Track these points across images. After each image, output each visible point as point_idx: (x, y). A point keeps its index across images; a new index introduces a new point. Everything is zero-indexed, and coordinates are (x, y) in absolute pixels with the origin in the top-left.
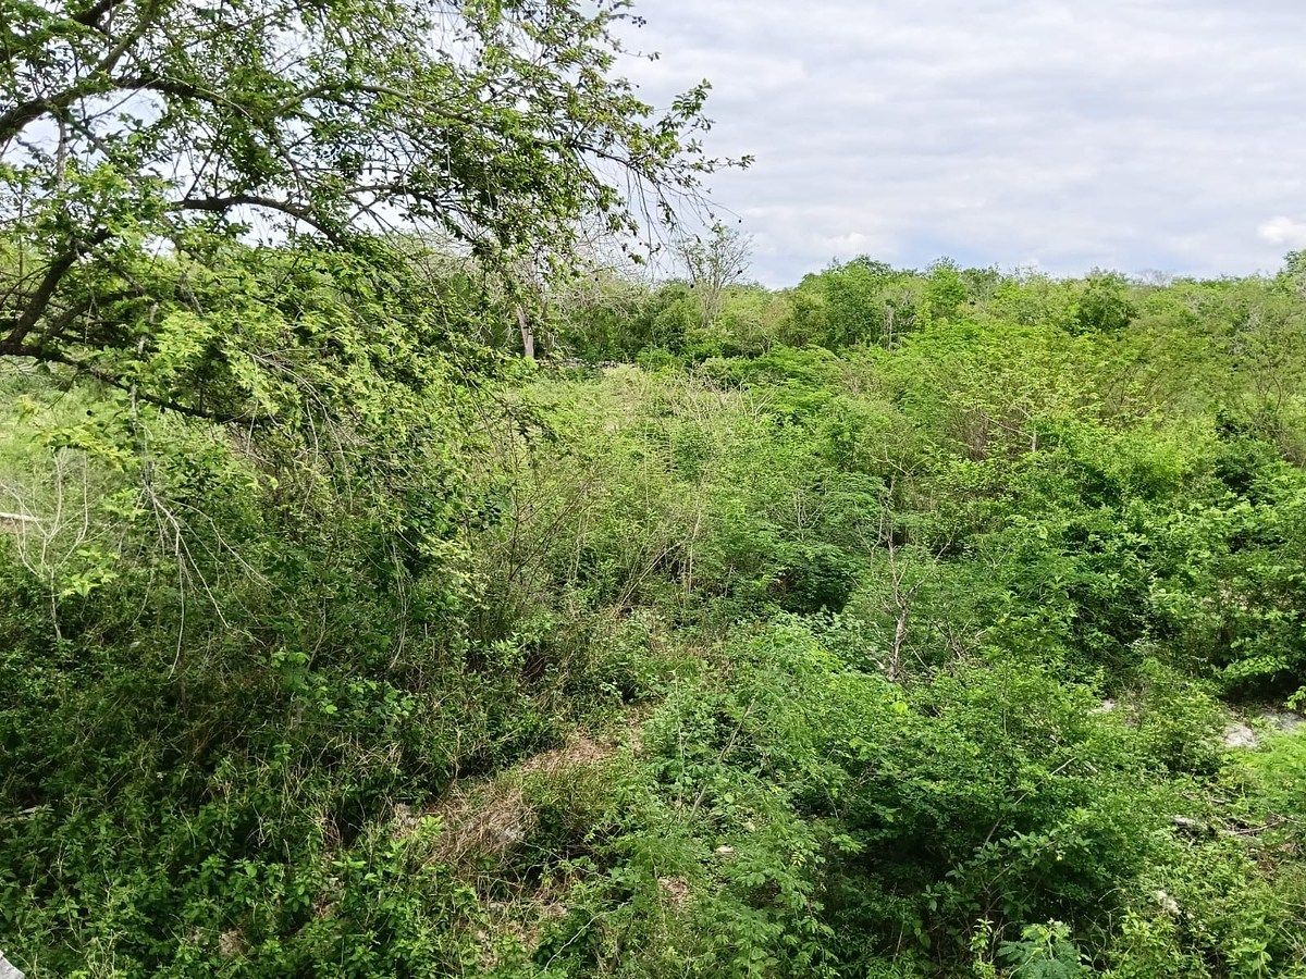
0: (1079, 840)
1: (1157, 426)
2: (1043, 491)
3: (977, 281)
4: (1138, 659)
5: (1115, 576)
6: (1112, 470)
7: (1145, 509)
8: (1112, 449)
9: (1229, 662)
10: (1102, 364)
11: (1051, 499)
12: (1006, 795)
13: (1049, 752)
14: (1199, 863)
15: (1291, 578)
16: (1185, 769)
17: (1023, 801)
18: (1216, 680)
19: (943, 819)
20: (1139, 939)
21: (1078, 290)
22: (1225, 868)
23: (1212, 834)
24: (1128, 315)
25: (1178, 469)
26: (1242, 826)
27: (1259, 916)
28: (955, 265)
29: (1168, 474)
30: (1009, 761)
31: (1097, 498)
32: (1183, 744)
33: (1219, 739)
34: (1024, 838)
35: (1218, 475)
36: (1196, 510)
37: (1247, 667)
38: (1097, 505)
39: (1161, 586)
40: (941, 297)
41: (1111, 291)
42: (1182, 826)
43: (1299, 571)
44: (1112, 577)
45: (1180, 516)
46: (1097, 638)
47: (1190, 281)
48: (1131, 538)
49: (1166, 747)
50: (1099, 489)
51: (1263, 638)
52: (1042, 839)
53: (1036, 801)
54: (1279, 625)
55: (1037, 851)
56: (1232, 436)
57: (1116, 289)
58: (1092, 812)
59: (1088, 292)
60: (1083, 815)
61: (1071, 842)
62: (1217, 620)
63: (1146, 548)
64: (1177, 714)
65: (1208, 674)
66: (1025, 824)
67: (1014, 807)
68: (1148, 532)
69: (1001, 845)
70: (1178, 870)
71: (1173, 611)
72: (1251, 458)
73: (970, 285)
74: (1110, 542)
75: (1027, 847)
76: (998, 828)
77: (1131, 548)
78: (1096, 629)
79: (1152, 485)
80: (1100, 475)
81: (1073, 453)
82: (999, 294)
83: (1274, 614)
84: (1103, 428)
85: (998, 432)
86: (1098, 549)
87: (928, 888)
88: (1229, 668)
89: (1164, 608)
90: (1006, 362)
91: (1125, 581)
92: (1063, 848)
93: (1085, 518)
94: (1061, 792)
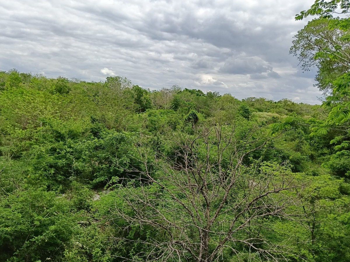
0: (52, 234)
1: (75, 120)
2: (44, 138)
3: (25, 77)
4: (71, 182)
5: (64, 160)
6: (63, 132)
7: (72, 142)
8: (63, 126)
9: (94, 179)
10: (60, 103)
11: (46, 140)
12: (31, 226)
13: (43, 211)
14: (87, 232)
15: (107, 157)
16: (83, 209)
17: (36, 227)
18: (91, 184)
19: (12, 238)
20: (69, 257)
21: (55, 82)
22: (93, 232)
23: (90, 224)
24: (69, 90)
25: (80, 131)
26: (97, 220)
27: (99, 242)
28: (18, 71)
29: (78, 132)
30: (31, 217)
31: (59, 139)
32: (82, 202)
33: (92, 199)
34: (36, 238)
35: (91, 132)
36: (84, 141)
37: (98, 180)
38: (59, 141)
39: (76, 162)
40: (14, 81)
41: (63, 83)
42: (82, 224)
43: (109, 155)
44: (63, 161)
45: (80, 143)
46: (60, 177)
47: (84, 82)
48: (68, 150)
49: (78, 204)
50: (59, 137)
51: (102, 172)
52: (42, 237)
53: (40, 226)
54: (105, 168)
55: (40, 241)
56: (94, 122)
57: (65, 82)
58: (56, 226)
59: (57, 83)
60: (53, 227)
61: (50, 235)
62: (91, 169)
63: (72, 152)
64: (81, 195)
65: (89, 183)
66: (37, 233)
67: (33, 230)
68: (72, 148)
69: (30, 241)
70: (82, 235)
71: (79, 168)
72: (99, 128)
73: (23, 78)
74: (62, 151)
75: (38, 240)
76: (29, 237)
77: (68, 152)
78: (60, 175)
79: (74, 136)
80: (60, 133)
81: (52, 127)
82: (32, 81)
83: (104, 166)
84: (60, 120)
85: (30, 121)
86: (59, 153)
87: (8, 260)
88: (94, 181)
89: (77, 168)
90: (32, 101)
91: (67, 161)
92: (47, 238)
93: (56, 145)
94: (47, 222)
